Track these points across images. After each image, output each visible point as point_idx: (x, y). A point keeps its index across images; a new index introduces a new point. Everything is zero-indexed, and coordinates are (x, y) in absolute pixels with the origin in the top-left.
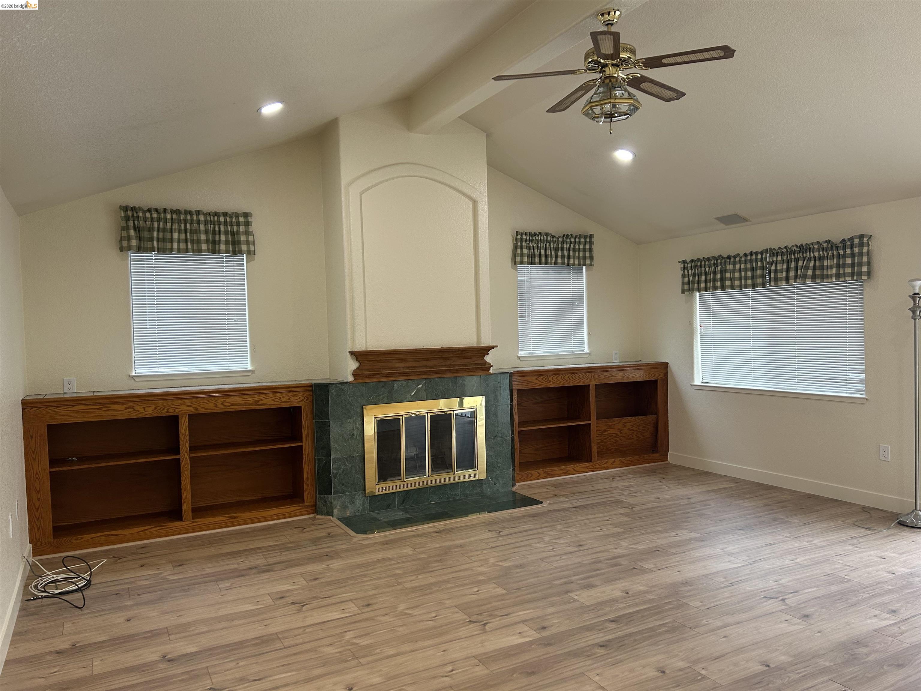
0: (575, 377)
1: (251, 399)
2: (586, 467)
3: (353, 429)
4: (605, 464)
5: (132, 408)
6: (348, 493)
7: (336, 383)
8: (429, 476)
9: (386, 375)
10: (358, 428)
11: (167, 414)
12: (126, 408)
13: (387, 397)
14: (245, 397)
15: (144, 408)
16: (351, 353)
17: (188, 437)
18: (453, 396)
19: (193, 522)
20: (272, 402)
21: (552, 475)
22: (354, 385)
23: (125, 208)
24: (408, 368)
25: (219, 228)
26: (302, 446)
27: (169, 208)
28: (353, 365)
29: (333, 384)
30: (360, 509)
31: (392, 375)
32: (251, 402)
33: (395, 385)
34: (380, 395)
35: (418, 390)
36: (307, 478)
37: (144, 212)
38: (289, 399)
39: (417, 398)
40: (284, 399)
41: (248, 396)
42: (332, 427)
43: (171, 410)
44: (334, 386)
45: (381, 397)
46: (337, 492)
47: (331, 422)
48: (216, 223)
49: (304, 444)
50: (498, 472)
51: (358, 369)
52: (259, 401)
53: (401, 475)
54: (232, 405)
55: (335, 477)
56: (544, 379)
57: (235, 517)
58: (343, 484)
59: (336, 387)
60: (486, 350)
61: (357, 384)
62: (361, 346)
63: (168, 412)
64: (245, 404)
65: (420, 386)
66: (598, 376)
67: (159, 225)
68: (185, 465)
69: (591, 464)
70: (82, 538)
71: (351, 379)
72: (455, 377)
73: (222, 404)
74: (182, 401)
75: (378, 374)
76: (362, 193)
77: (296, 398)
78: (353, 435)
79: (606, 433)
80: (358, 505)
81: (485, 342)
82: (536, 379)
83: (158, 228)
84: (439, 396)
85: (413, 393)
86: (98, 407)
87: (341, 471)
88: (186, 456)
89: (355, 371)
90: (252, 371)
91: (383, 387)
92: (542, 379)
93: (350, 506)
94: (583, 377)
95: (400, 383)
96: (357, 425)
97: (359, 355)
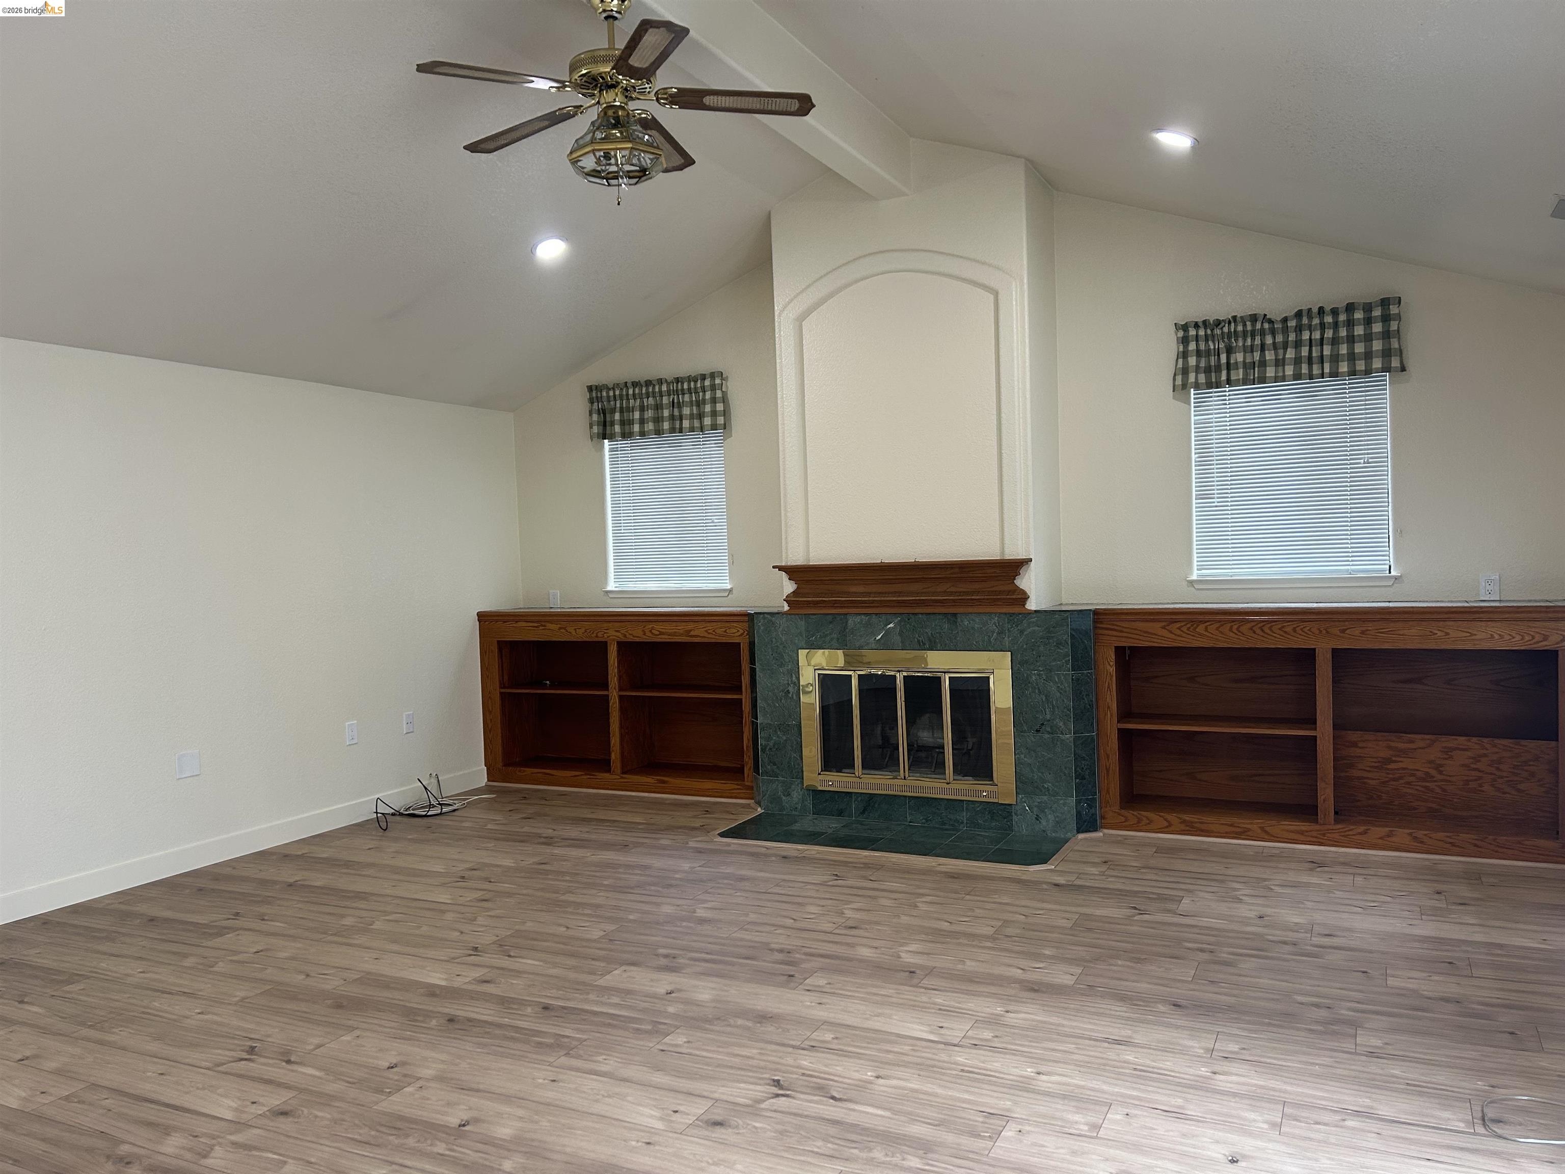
0: (1270, 628)
1: (682, 627)
2: (1302, 833)
3: (788, 684)
4: (1360, 834)
5: (565, 628)
6: (780, 778)
7: (764, 613)
8: (905, 779)
9: (834, 604)
10: (795, 684)
11: (596, 639)
12: (560, 628)
13: (838, 639)
14: (674, 624)
15: (575, 629)
16: (783, 568)
17: (616, 670)
18: (952, 647)
19: (622, 778)
20: (706, 635)
21: (1202, 831)
22: (789, 616)
23: (590, 389)
24: (869, 594)
25: (683, 398)
26: (741, 699)
27: (629, 381)
28: (789, 587)
29: (760, 613)
30: (799, 806)
31: (842, 605)
32: (681, 631)
33: (851, 621)
34: (826, 635)
35: (888, 632)
36: (747, 747)
37: (609, 389)
38: (725, 631)
39: (887, 645)
40: (719, 631)
41: (679, 624)
42: (760, 676)
43: (600, 635)
44: (762, 616)
45: (828, 638)
46: (766, 773)
47: (757, 670)
48: (680, 393)
49: (743, 697)
50: (1045, 798)
51: (794, 592)
52: (691, 631)
53: (853, 766)
54: (661, 633)
55: (763, 750)
56: (1185, 629)
57: (664, 782)
58: (775, 764)
59: (764, 618)
60: (1016, 567)
61: (793, 616)
62: (796, 558)
63: (597, 636)
64: (674, 634)
65: (891, 625)
66: (1343, 631)
67: (622, 404)
68: (613, 704)
69: (1317, 827)
70: (524, 771)
71: (786, 608)
72: (955, 615)
73: (651, 631)
74: (610, 625)
75: (821, 602)
76: (801, 319)
77: (735, 631)
78: (788, 691)
79: (1392, 766)
80: (796, 800)
81: (1013, 552)
82: (1164, 628)
83: (621, 408)
84: (924, 644)
85: (880, 637)
86: (536, 625)
87: (771, 743)
88: (615, 694)
89: (790, 595)
90: (730, 591)
91: (831, 622)
92: (1179, 628)
93: (784, 798)
94: (1294, 630)
95: (858, 619)
96: (794, 678)
97: (792, 572)
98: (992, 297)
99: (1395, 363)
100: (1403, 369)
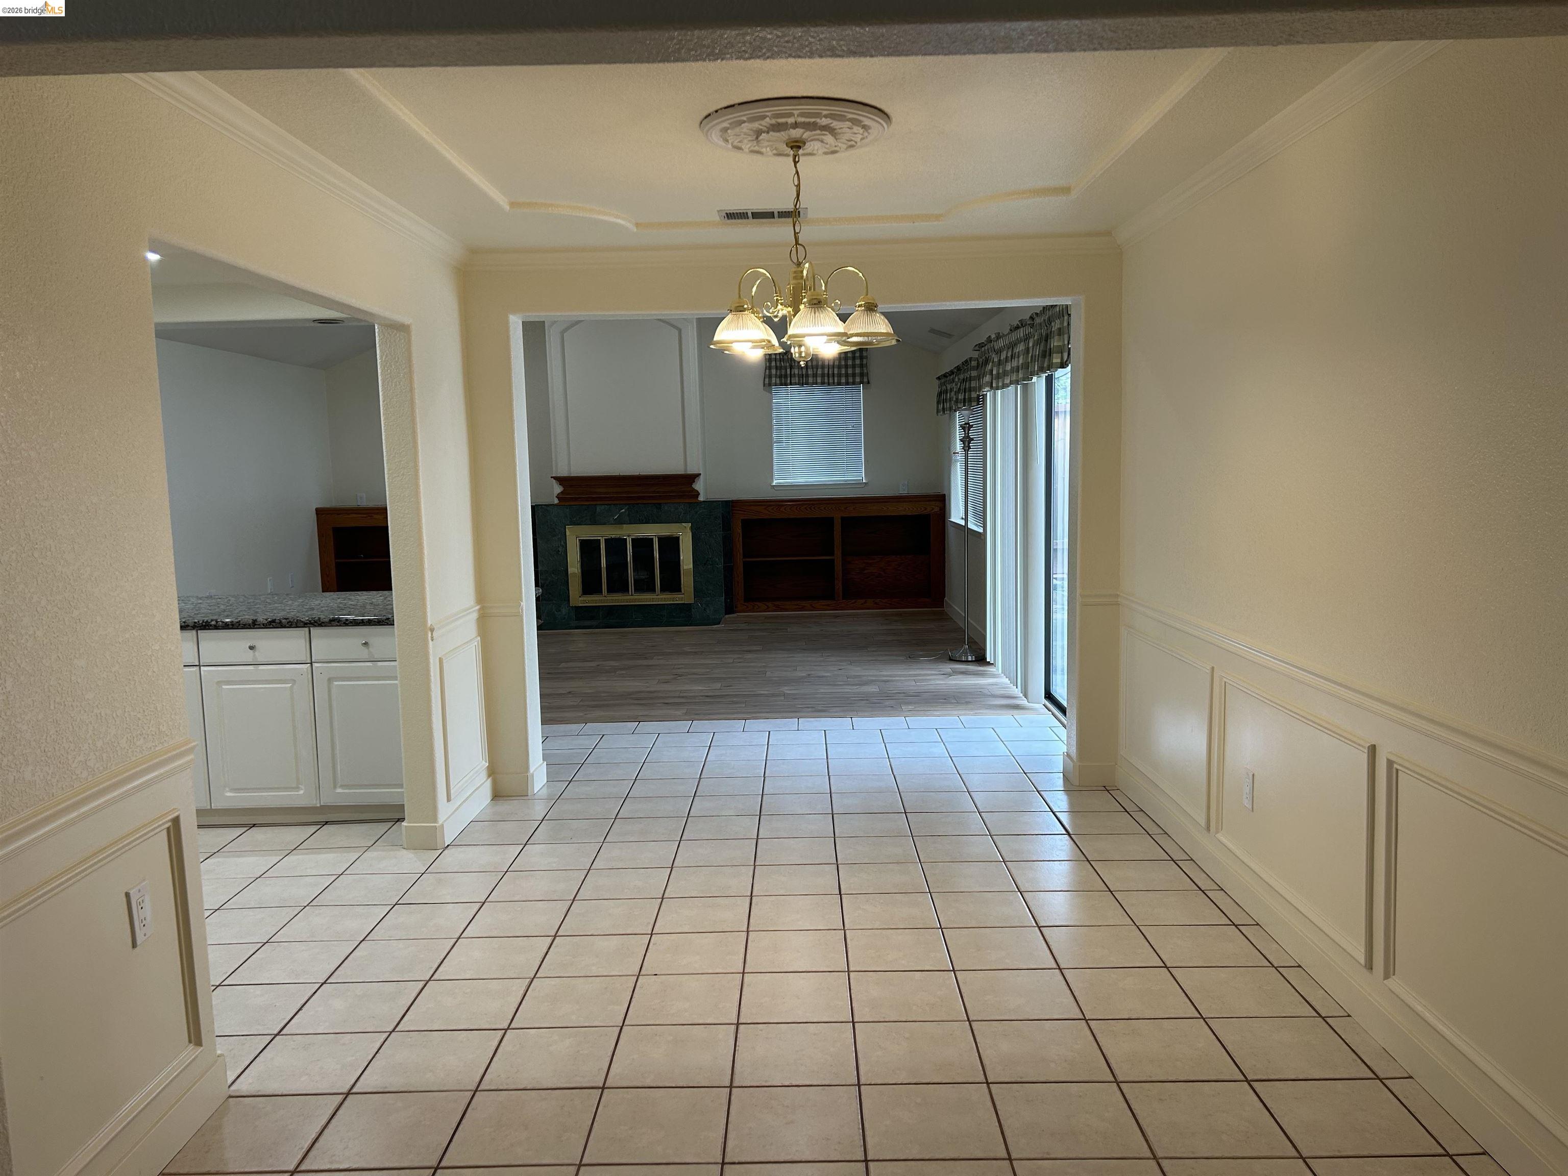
0: (814, 508)
2: (828, 605)
3: (558, 546)
4: (853, 603)
6: (554, 601)
7: (542, 505)
8: (633, 596)
9: (588, 499)
10: (563, 546)
13: (591, 519)
16: (555, 478)
18: (657, 522)
21: (783, 609)
22: (559, 507)
24: (609, 493)
28: (558, 489)
29: (539, 505)
30: (566, 617)
31: (593, 499)
33: (598, 509)
34: (583, 517)
35: (622, 515)
39: (620, 522)
42: (539, 543)
44: (540, 507)
45: (584, 519)
46: (545, 599)
47: (538, 539)
50: (709, 599)
51: (562, 492)
53: (602, 591)
55: (542, 586)
56: (775, 509)
58: (550, 594)
59: (542, 508)
60: (693, 477)
61: (561, 507)
62: (563, 472)
65: (623, 510)
66: (846, 508)
69: (835, 602)
71: (556, 501)
72: (660, 504)
75: (579, 498)
76: (563, 332)
78: (559, 551)
79: (865, 572)
80: (564, 613)
81: (691, 470)
82: (765, 509)
84: (642, 520)
85: (616, 517)
87: (548, 582)
89: (558, 494)
91: (586, 510)
92: (773, 509)
93: (556, 612)
94: (825, 508)
95: (603, 507)
96: (562, 543)
97: (561, 480)
98: (677, 332)
99: (865, 380)
100: (868, 383)
